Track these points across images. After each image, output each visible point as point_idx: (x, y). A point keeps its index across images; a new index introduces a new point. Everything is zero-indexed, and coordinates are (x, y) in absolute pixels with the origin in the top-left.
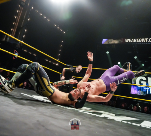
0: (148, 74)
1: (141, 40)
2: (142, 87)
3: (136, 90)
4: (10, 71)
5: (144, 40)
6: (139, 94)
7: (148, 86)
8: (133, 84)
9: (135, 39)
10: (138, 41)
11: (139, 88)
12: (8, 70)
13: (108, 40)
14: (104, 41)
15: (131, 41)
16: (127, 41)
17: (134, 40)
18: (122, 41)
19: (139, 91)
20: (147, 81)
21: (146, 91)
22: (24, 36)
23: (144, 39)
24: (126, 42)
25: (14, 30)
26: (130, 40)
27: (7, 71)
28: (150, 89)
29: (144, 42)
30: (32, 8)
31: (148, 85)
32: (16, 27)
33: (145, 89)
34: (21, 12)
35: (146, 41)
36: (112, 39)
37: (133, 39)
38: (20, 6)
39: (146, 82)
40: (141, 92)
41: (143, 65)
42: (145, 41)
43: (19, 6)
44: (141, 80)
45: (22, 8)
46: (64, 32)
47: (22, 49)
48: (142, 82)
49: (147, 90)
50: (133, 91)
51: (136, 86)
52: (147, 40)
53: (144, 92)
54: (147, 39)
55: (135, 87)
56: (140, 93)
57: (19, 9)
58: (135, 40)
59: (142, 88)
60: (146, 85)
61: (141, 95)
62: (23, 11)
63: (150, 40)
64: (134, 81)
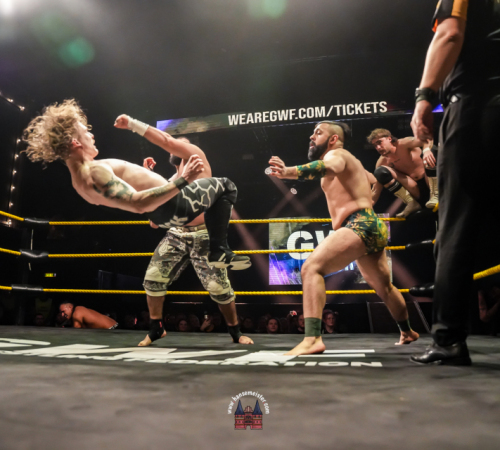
1: (275, 117)
3: (285, 271)
6: (294, 283)
9: (256, 114)
10: (267, 119)
11: (292, 264)
13: (172, 123)
14: (162, 127)
15: (245, 121)
16: (234, 120)
17: (256, 118)
18: (218, 125)
19: (292, 275)
20: (315, 241)
23: (283, 112)
24: (231, 124)
26: (241, 119)
29: (283, 121)
35: (291, 118)
36: (187, 119)
37: (250, 115)
39: (312, 245)
40: (299, 274)
41: (294, 191)
42: (286, 119)
46: (22, 108)
50: (277, 276)
52: (291, 114)
54: (291, 111)
55: (281, 264)
56: (296, 280)
58: (259, 117)
63: (303, 113)
64: (275, 244)
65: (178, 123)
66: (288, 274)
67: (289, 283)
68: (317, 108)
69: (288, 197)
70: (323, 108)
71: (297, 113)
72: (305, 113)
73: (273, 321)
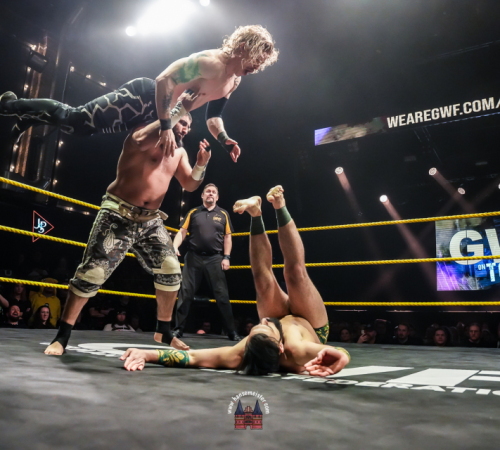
0: (483, 218)
1: (438, 114)
2: (471, 263)
3: (454, 276)
4: (24, 282)
5: (446, 112)
6: (465, 288)
7: (489, 257)
8: (440, 259)
9: (416, 114)
10: (428, 117)
11: (463, 269)
12: (16, 280)
13: (331, 131)
14: (320, 135)
15: (405, 122)
16: (393, 122)
17: (417, 117)
19: (463, 280)
20: (484, 242)
21: (485, 273)
22: (58, 162)
23: (446, 108)
24: (390, 126)
25: (24, 150)
26: (401, 120)
27: (14, 284)
28: (497, 264)
29: (447, 118)
30: (72, 69)
31: (490, 254)
32: (29, 138)
33: (482, 267)
34: (38, 87)
35: (455, 114)
36: (345, 126)
37: (410, 115)
38: (31, 72)
39: (481, 247)
40: (470, 279)
41: (462, 191)
42: (449, 115)
43: (29, 70)
44: (467, 241)
45: (40, 75)
47: (58, 206)
48: (470, 248)
49: (488, 269)
50: (445, 282)
51: (452, 263)
52: (455, 110)
53: (481, 279)
54: (454, 106)
55: (449, 268)
56: (467, 285)
57: (29, 79)
58: (419, 117)
59: (473, 266)
60: (485, 254)
61: (472, 289)
62: (41, 83)
63: (468, 107)
64: (442, 248)
65: (336, 131)
66: (457, 279)
67: (459, 289)
68: (484, 101)
69: (456, 197)
70: (491, 100)
71: (461, 108)
72: (471, 107)
73: (440, 332)
